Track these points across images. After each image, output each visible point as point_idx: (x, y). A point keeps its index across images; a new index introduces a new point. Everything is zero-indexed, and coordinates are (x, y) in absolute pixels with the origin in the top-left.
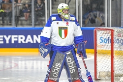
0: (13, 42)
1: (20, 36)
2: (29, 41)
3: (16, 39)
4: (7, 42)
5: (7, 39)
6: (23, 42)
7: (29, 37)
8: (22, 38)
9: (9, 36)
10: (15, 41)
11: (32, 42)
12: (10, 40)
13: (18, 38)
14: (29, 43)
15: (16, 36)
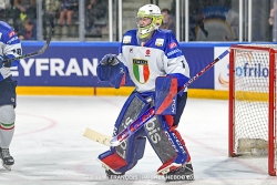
0: (39, 73)
1: (54, 61)
2: (73, 71)
3: (46, 68)
4: (27, 73)
5: (27, 67)
6: (61, 73)
7: (73, 62)
8: (57, 65)
9: (31, 61)
10: (43, 71)
11: (79, 74)
12: (33, 69)
13: (49, 65)
14: (74, 75)
15: (46, 61)
